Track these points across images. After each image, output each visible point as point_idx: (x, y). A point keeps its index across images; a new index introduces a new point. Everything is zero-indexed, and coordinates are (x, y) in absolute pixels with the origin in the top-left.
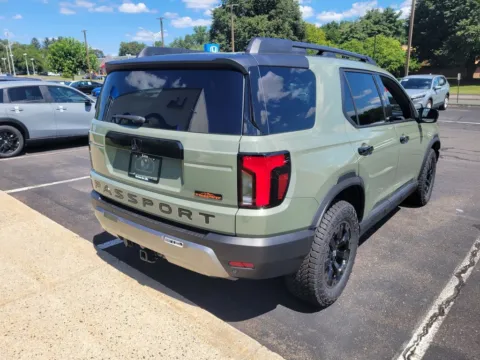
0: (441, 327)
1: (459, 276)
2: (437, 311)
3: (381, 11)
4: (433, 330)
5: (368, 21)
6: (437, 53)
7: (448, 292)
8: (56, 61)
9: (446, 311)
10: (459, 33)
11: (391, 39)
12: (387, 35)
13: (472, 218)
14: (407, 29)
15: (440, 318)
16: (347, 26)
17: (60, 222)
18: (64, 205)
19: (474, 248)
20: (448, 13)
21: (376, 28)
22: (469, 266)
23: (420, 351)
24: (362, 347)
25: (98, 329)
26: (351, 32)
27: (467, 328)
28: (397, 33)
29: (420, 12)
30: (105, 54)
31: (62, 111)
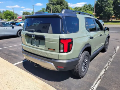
0: (100, 82)
1: (105, 68)
2: (100, 77)
3: (88, 5)
4: (98, 82)
5: (85, 7)
6: (101, 15)
7: (102, 73)
8: (6, 16)
9: (102, 77)
10: (106, 10)
11: (90, 11)
12: (89, 10)
13: (108, 54)
14: (94, 9)
15: (100, 79)
16: (80, 8)
17: (3, 58)
18: (5, 54)
19: (109, 61)
20: (103, 5)
21: (87, 9)
22: (108, 66)
23: (95, 88)
24: (81, 88)
25: (11, 87)
26: (81, 9)
27: (107, 81)
28: (92, 10)
29: (97, 5)
30: (19, 15)
31: (6, 29)
